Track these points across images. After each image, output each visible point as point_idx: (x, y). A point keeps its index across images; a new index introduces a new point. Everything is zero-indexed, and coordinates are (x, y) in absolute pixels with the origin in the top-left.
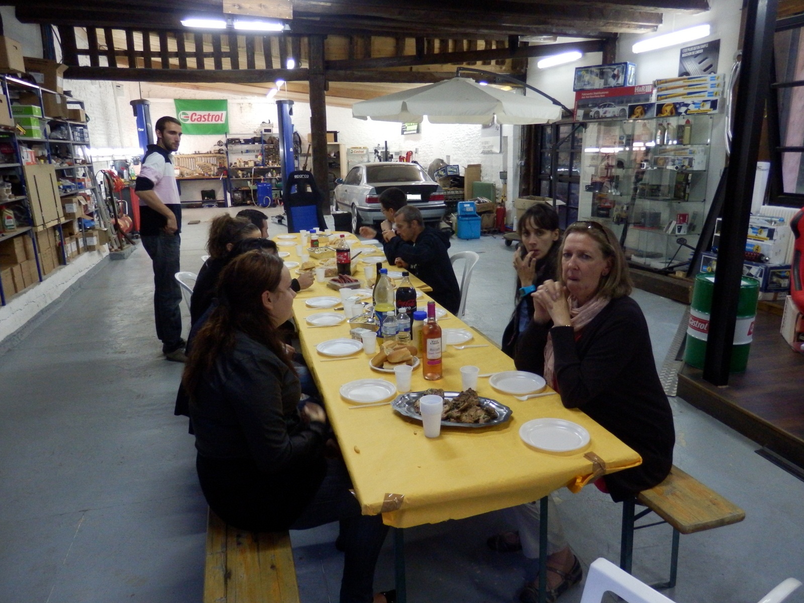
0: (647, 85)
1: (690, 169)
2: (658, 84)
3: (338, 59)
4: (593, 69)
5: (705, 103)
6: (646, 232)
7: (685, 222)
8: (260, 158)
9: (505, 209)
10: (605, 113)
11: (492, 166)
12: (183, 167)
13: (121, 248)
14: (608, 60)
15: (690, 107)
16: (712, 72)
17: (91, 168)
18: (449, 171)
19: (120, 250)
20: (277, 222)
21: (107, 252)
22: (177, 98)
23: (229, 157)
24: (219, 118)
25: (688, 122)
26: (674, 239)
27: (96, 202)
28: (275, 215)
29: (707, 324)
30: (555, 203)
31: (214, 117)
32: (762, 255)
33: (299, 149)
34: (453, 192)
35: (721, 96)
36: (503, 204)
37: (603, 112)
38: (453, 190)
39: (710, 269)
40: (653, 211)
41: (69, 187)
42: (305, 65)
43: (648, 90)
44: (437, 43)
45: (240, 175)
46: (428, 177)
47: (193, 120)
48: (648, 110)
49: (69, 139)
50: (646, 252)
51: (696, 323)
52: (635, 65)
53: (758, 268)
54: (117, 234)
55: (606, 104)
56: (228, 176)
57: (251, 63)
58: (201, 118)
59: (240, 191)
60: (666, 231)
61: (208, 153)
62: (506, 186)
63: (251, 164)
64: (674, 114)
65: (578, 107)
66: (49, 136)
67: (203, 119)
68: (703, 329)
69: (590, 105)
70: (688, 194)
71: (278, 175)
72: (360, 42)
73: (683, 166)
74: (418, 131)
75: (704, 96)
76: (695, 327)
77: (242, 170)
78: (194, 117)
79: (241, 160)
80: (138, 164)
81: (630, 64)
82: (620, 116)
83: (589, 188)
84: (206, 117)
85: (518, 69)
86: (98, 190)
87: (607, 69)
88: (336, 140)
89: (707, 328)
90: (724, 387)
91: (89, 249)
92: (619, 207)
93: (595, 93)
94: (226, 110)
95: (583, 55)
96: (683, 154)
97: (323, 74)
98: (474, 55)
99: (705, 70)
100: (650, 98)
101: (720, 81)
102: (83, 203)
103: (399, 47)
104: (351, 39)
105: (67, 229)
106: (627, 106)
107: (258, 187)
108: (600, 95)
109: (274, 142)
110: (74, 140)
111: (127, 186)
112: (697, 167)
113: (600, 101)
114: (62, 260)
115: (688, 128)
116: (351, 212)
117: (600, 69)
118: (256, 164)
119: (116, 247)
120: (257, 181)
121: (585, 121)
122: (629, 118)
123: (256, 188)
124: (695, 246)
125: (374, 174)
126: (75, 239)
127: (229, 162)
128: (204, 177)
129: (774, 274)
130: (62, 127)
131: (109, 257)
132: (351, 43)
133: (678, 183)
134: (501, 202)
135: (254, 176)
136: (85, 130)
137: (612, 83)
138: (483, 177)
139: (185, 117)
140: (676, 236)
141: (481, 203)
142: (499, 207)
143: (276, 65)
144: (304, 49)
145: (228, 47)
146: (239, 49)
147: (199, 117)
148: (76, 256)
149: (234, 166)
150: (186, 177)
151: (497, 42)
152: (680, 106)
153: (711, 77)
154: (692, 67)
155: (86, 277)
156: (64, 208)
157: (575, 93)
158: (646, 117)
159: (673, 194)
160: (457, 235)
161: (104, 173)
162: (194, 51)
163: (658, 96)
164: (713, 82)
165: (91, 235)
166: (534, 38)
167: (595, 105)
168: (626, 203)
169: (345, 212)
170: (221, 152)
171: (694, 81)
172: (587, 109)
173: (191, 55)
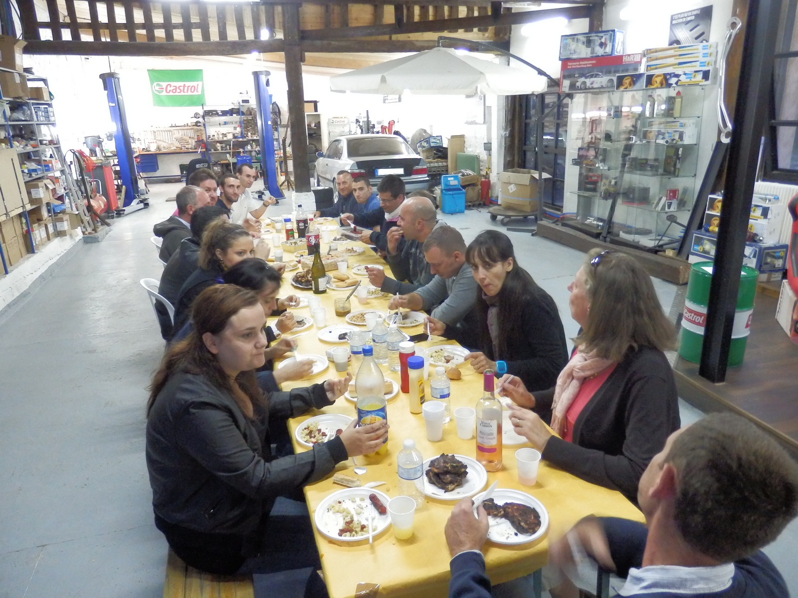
0: (636, 54)
1: (680, 143)
2: (647, 53)
3: (314, 28)
4: (580, 37)
5: (696, 74)
6: (635, 209)
7: (675, 198)
8: (239, 130)
9: (489, 181)
10: (592, 84)
11: (476, 137)
12: (160, 140)
13: (95, 230)
14: (595, 28)
15: (681, 78)
16: (704, 40)
17: (58, 149)
18: (432, 142)
19: (94, 232)
20: (257, 197)
21: (81, 235)
22: (151, 69)
23: (207, 129)
24: (195, 88)
25: (679, 93)
26: (664, 216)
27: (66, 184)
28: (256, 191)
29: (703, 317)
30: (540, 176)
31: (190, 88)
32: (756, 235)
33: (279, 120)
34: (437, 164)
35: (713, 66)
36: (488, 177)
37: (590, 82)
38: (437, 162)
39: (702, 249)
40: (641, 186)
41: (35, 170)
42: (280, 36)
43: (637, 59)
44: (417, 10)
45: (219, 148)
46: (411, 150)
47: (168, 91)
48: (637, 81)
49: (32, 120)
50: (635, 228)
51: (691, 315)
52: (622, 32)
53: (752, 248)
54: (90, 216)
55: (593, 74)
56: (206, 149)
57: (223, 34)
58: (176, 89)
59: (219, 164)
60: (656, 207)
61: (184, 126)
62: (491, 158)
63: (230, 137)
64: (664, 85)
65: (565, 77)
66: (9, 118)
67: (178, 90)
68: (699, 322)
69: (577, 75)
70: (679, 169)
71: (258, 147)
72: (336, 9)
73: (674, 140)
74: (400, 100)
75: (695, 66)
76: (690, 319)
77: (221, 142)
78: (169, 89)
79: (219, 133)
80: (111, 140)
81: (618, 31)
82: (607, 87)
83: (576, 162)
84: (182, 88)
85: (501, 35)
86: (67, 171)
87: (594, 37)
88: (316, 110)
89: (702, 321)
90: (721, 384)
91: (60, 234)
92: (607, 182)
93: (581, 63)
94: (202, 80)
95: (569, 22)
96: (673, 127)
97: (299, 45)
98: (456, 23)
99: (697, 38)
100: (639, 68)
101: (713, 50)
102: (51, 187)
103: (378, 14)
104: (327, 7)
105: (35, 215)
106: (615, 76)
107: (238, 160)
108: (586, 64)
109: (253, 113)
110: (38, 120)
111: (100, 164)
112: (687, 141)
113: (586, 72)
114: (30, 248)
115: (678, 100)
116: (333, 187)
117: (587, 37)
118: (235, 137)
119: (89, 230)
120: (236, 154)
121: (571, 92)
122: (617, 89)
123: (235, 160)
124: (686, 224)
125: (355, 147)
126: (44, 225)
127: (208, 134)
128: (182, 151)
129: (768, 254)
130: (24, 107)
131: (82, 241)
132: (327, 11)
133: (668, 157)
134: (485, 174)
135: (233, 149)
136: (50, 109)
137: (600, 51)
138: (466, 149)
139: (159, 88)
140: (666, 213)
141: (465, 175)
142: (483, 180)
143: (250, 36)
144: (278, 19)
145: (198, 18)
146: (209, 19)
147: (174, 88)
148: (45, 242)
149: (212, 139)
150: (163, 151)
151: (479, 8)
152: (671, 77)
153: (704, 46)
154: (683, 34)
155: (57, 264)
156: (29, 193)
157: (560, 62)
158: (635, 88)
159: (663, 170)
160: (441, 210)
161: (74, 153)
162: (163, 22)
163: (648, 66)
164: (705, 51)
165: (61, 220)
166: (518, 3)
167: (582, 75)
168: (614, 177)
169: (327, 188)
170: (198, 124)
171: (685, 50)
172: (573, 80)
173: (159, 26)
